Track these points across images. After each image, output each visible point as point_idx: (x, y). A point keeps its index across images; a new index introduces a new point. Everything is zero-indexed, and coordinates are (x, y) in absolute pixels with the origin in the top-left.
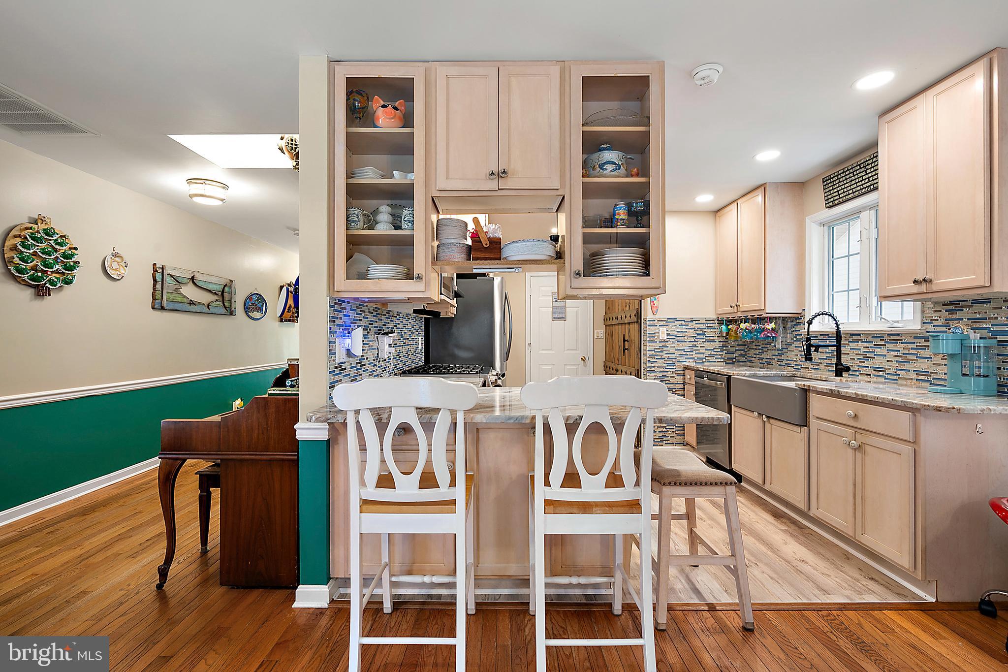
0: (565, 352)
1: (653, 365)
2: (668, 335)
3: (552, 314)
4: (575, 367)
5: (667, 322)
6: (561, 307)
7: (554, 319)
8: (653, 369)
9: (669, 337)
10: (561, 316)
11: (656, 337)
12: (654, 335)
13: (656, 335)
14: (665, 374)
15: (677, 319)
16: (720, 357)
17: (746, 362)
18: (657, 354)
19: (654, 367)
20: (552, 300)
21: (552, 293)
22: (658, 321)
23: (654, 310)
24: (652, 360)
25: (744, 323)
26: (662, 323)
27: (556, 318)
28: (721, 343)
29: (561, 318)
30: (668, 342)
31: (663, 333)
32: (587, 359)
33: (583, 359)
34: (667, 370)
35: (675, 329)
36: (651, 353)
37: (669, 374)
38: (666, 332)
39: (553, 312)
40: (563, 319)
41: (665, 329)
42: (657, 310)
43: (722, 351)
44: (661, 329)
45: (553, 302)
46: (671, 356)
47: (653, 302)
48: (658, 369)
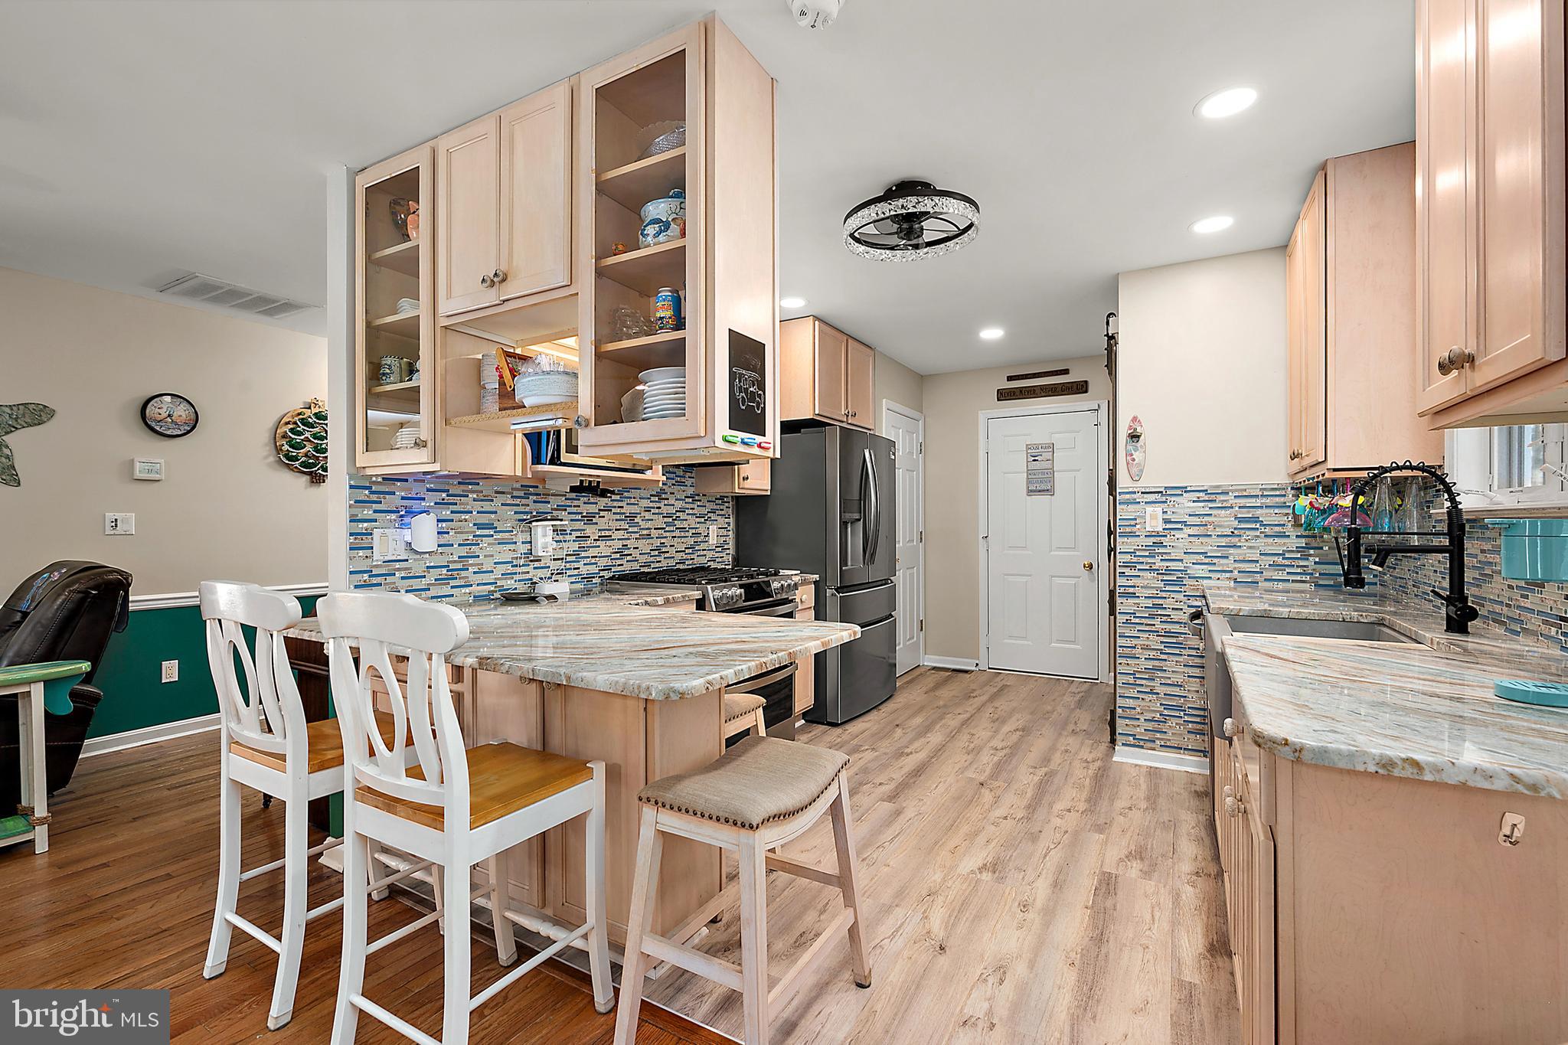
0: (1052, 553)
1: (1130, 583)
2: (1166, 521)
3: (1027, 484)
4: (1072, 581)
5: (1164, 494)
6: (1043, 471)
7: (1030, 492)
8: (1131, 590)
9: (1168, 526)
10: (1043, 487)
11: (1138, 526)
12: (1133, 523)
13: (1138, 521)
14: (1160, 601)
15: (1189, 489)
16: (1299, 570)
17: (1376, 584)
18: (1141, 560)
19: (1134, 586)
20: (1027, 458)
21: (1027, 445)
22: (1142, 493)
23: (1134, 471)
24: (1128, 572)
25: (1306, 495)
26: (1152, 498)
27: (1035, 491)
28: (1303, 540)
29: (1044, 491)
30: (1166, 536)
31: (1153, 517)
32: (1095, 566)
33: (1091, 566)
34: (1164, 594)
35: (1185, 506)
36: (1128, 558)
37: (1166, 603)
38: (1160, 516)
39: (1029, 481)
40: (1049, 491)
41: (1159, 509)
42: (1142, 471)
43: (1305, 557)
44: (1149, 509)
45: (1028, 462)
46: (1173, 565)
47: (1132, 455)
48: (1144, 590)
